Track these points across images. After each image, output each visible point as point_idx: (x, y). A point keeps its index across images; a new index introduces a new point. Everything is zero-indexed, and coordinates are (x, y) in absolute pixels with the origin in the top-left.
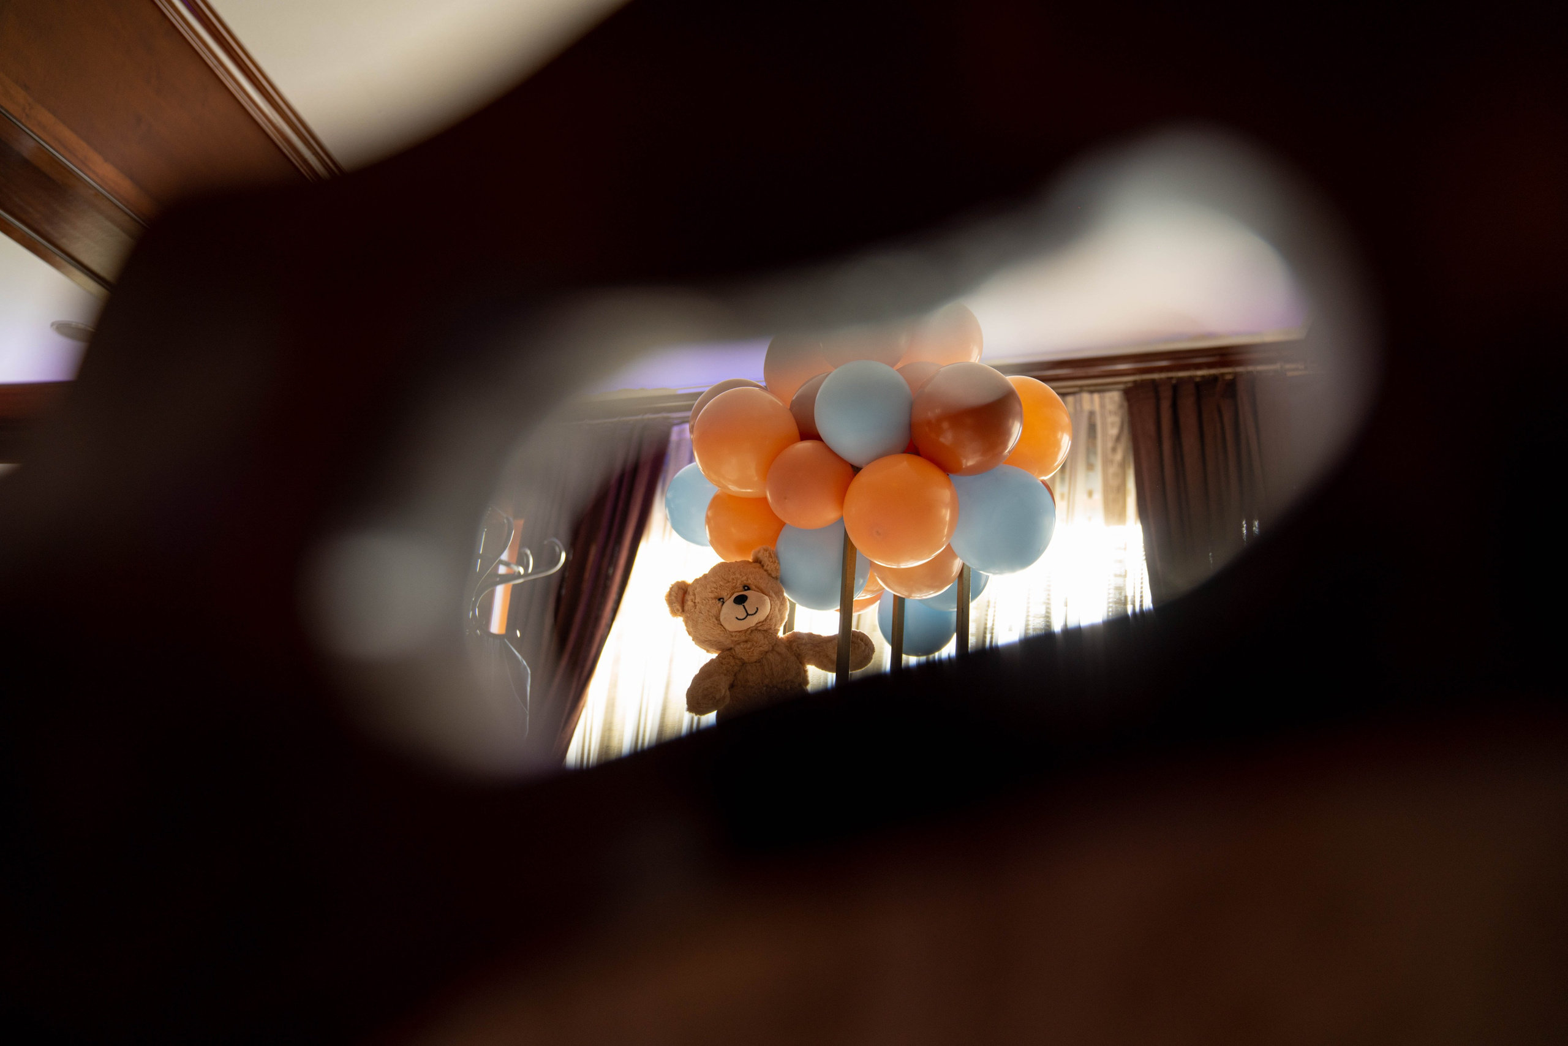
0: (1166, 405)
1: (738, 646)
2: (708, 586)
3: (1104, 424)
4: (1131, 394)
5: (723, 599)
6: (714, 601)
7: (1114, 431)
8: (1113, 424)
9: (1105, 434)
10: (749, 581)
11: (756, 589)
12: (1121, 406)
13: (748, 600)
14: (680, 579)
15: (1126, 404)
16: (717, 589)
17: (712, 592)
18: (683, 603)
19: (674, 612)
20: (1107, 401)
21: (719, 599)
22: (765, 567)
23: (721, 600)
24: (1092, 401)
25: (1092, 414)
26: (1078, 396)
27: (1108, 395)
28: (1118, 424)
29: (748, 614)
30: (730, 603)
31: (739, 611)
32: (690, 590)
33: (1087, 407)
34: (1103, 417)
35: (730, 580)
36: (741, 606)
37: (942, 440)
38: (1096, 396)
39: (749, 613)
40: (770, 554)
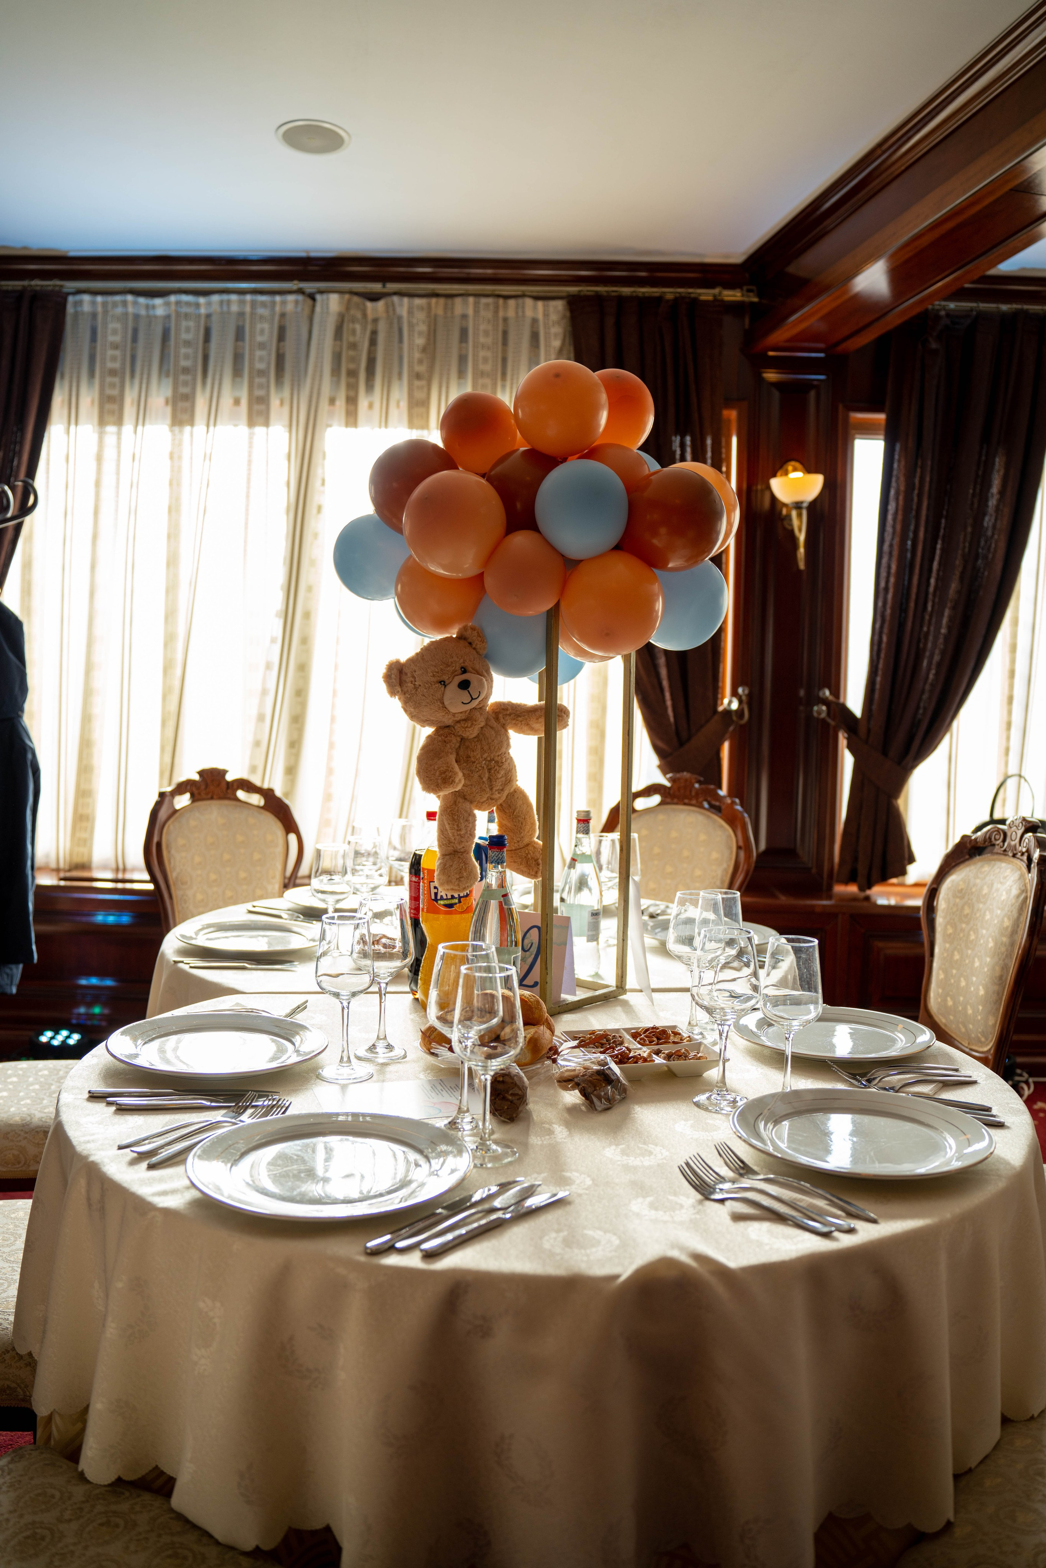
0: (610, 321)
1: (458, 725)
2: (429, 671)
3: (547, 334)
4: (574, 304)
5: (444, 682)
6: (437, 685)
7: (557, 343)
8: (556, 335)
9: (548, 345)
10: (466, 664)
11: (473, 671)
12: (564, 317)
13: (471, 685)
14: (393, 658)
15: (568, 314)
16: (438, 672)
17: (434, 676)
18: (401, 683)
19: (392, 693)
20: (551, 309)
21: (440, 682)
22: (474, 646)
23: (443, 683)
24: (535, 308)
25: (535, 321)
26: (520, 301)
27: (553, 303)
28: (561, 337)
29: (472, 699)
30: (453, 686)
31: (464, 696)
32: (405, 670)
33: (529, 313)
34: (546, 326)
35: (449, 664)
36: (466, 692)
37: (655, 541)
38: (540, 304)
39: (474, 697)
40: (478, 633)
